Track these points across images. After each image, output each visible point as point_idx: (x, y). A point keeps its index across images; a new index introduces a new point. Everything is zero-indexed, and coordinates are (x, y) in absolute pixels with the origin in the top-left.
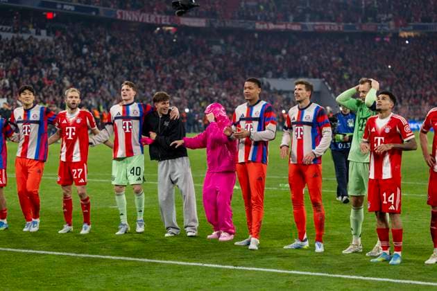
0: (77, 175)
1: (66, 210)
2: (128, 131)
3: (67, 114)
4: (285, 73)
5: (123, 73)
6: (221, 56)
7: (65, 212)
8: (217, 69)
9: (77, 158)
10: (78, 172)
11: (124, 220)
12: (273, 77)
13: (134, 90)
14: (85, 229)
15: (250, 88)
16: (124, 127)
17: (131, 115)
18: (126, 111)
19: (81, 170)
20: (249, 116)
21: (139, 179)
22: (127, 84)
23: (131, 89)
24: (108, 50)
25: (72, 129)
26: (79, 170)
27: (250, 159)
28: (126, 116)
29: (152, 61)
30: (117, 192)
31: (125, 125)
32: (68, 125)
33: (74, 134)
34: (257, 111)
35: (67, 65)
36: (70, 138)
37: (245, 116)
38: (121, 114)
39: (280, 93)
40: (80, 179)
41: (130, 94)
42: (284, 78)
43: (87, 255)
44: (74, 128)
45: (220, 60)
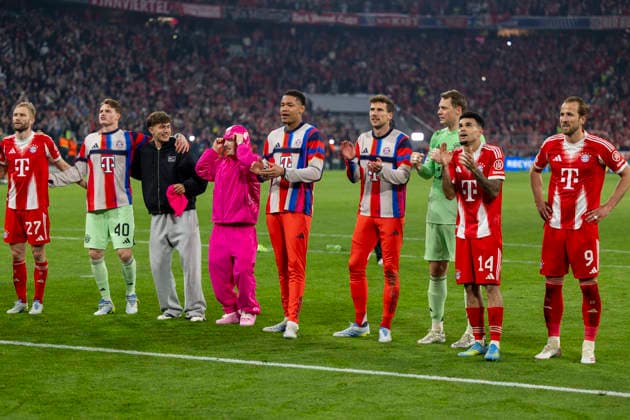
0: (33, 230)
1: (17, 280)
2: (108, 171)
3: (16, 140)
4: (334, 86)
5: (100, 83)
6: (241, 60)
8: (236, 79)
9: (32, 203)
10: (34, 226)
12: (317, 92)
13: (117, 111)
15: (289, 104)
16: (103, 166)
17: (114, 147)
18: (106, 142)
19: (39, 223)
20: (287, 146)
21: (127, 241)
22: (107, 103)
23: (113, 110)
24: (78, 49)
25: (25, 162)
26: (35, 223)
27: (286, 207)
28: (105, 150)
29: (141, 66)
30: (93, 258)
31: (104, 162)
32: (18, 155)
33: (27, 168)
34: (298, 138)
35: (19, 71)
36: (22, 174)
37: (281, 145)
38: (99, 145)
39: (326, 114)
40: (38, 236)
41: (111, 118)
42: (333, 94)
43: (50, 345)
44: (28, 160)
45: (241, 65)
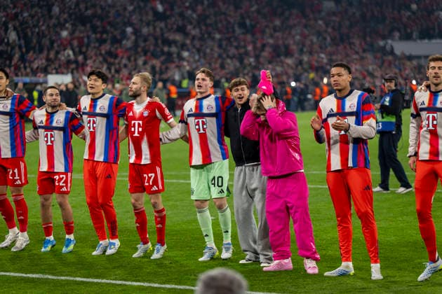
0: (148, 182)
1: (138, 225)
2: (202, 131)
3: (135, 104)
5: (213, 39)
6: (334, 14)
7: (137, 227)
9: (146, 160)
10: (149, 178)
11: (210, 242)
14: (158, 252)
15: (339, 75)
16: (197, 127)
17: (205, 111)
18: (199, 107)
19: (153, 175)
20: (341, 111)
21: (222, 191)
22: (203, 72)
23: (208, 79)
25: (139, 124)
26: (150, 175)
27: (350, 164)
28: (199, 114)
29: (248, 22)
30: (198, 208)
31: (198, 124)
32: (134, 118)
33: (140, 129)
35: (145, 30)
36: (136, 134)
37: (335, 110)
38: (194, 110)
39: (410, 58)
40: (152, 186)
41: (206, 86)
42: (415, 40)
43: (173, 286)
44: (141, 122)
45: (334, 18)
